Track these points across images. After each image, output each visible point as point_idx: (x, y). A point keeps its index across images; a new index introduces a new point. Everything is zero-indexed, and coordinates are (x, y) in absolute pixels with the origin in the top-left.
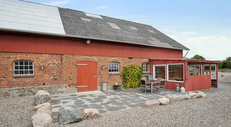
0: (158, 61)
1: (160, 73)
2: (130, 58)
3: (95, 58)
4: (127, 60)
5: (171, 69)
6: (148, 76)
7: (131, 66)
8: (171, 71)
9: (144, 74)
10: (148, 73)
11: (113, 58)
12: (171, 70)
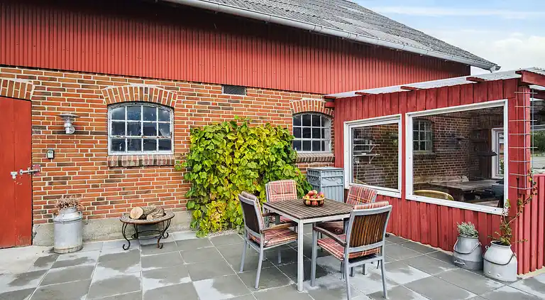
0: (366, 101)
1: (375, 160)
2: (229, 88)
3: (15, 80)
4: (215, 95)
5: (422, 143)
6: (318, 172)
7: (233, 123)
8: (425, 152)
9: (302, 161)
10: (324, 160)
11: (133, 85)
12: (423, 148)
